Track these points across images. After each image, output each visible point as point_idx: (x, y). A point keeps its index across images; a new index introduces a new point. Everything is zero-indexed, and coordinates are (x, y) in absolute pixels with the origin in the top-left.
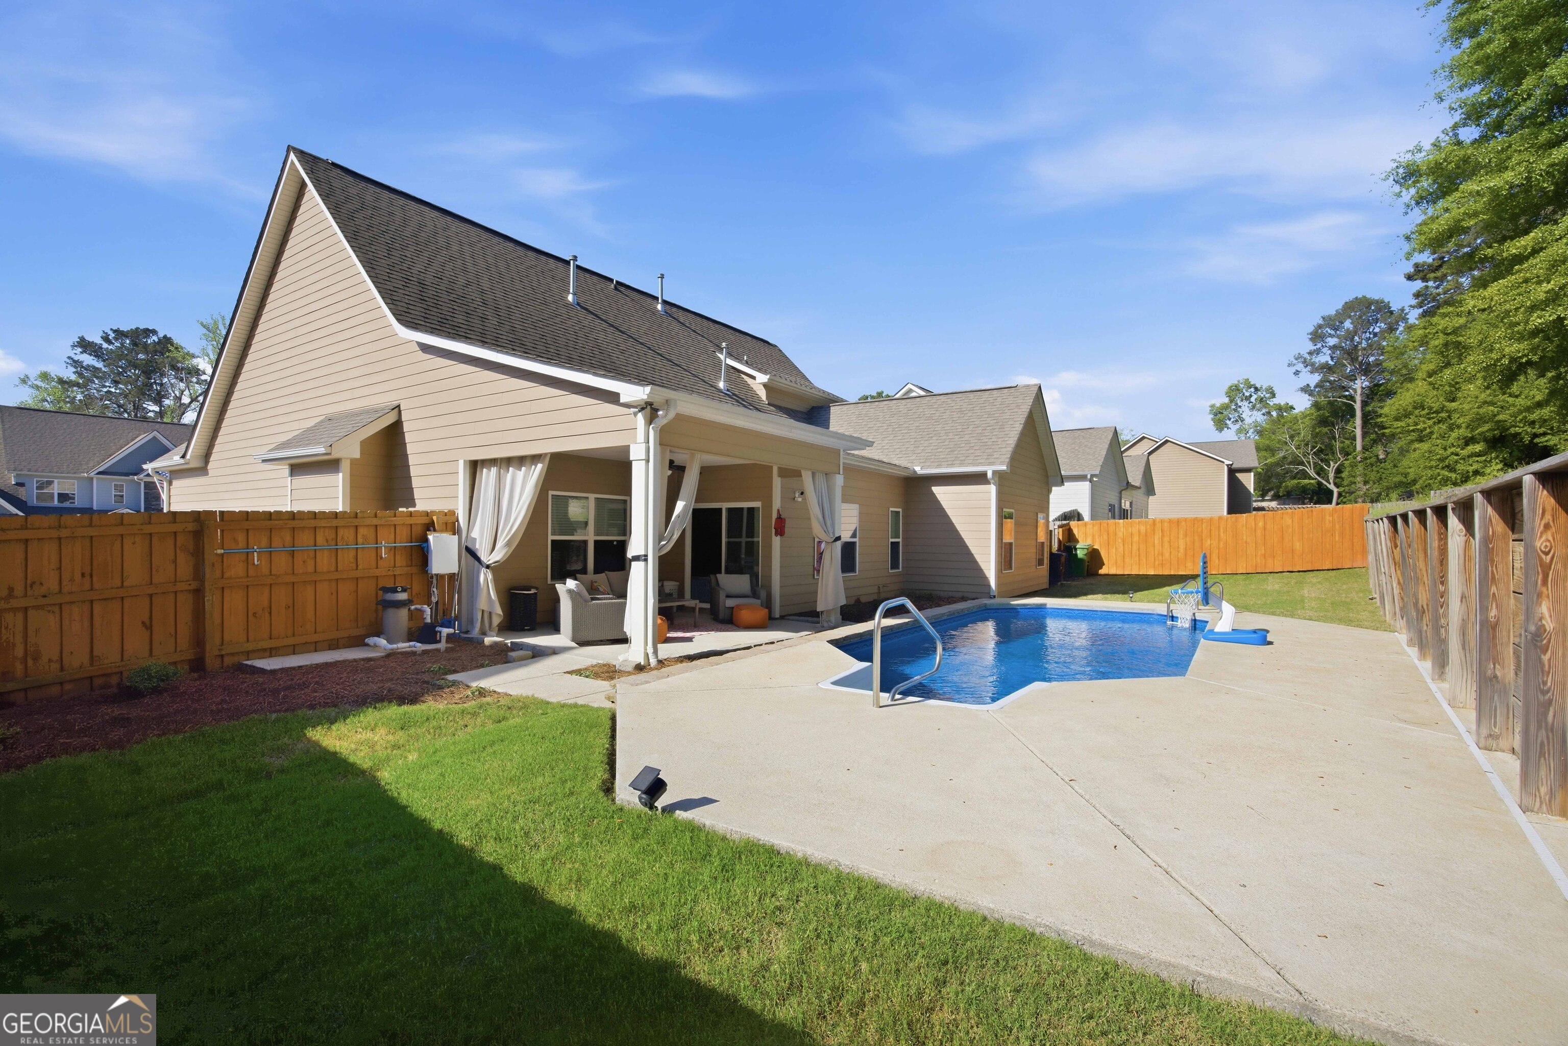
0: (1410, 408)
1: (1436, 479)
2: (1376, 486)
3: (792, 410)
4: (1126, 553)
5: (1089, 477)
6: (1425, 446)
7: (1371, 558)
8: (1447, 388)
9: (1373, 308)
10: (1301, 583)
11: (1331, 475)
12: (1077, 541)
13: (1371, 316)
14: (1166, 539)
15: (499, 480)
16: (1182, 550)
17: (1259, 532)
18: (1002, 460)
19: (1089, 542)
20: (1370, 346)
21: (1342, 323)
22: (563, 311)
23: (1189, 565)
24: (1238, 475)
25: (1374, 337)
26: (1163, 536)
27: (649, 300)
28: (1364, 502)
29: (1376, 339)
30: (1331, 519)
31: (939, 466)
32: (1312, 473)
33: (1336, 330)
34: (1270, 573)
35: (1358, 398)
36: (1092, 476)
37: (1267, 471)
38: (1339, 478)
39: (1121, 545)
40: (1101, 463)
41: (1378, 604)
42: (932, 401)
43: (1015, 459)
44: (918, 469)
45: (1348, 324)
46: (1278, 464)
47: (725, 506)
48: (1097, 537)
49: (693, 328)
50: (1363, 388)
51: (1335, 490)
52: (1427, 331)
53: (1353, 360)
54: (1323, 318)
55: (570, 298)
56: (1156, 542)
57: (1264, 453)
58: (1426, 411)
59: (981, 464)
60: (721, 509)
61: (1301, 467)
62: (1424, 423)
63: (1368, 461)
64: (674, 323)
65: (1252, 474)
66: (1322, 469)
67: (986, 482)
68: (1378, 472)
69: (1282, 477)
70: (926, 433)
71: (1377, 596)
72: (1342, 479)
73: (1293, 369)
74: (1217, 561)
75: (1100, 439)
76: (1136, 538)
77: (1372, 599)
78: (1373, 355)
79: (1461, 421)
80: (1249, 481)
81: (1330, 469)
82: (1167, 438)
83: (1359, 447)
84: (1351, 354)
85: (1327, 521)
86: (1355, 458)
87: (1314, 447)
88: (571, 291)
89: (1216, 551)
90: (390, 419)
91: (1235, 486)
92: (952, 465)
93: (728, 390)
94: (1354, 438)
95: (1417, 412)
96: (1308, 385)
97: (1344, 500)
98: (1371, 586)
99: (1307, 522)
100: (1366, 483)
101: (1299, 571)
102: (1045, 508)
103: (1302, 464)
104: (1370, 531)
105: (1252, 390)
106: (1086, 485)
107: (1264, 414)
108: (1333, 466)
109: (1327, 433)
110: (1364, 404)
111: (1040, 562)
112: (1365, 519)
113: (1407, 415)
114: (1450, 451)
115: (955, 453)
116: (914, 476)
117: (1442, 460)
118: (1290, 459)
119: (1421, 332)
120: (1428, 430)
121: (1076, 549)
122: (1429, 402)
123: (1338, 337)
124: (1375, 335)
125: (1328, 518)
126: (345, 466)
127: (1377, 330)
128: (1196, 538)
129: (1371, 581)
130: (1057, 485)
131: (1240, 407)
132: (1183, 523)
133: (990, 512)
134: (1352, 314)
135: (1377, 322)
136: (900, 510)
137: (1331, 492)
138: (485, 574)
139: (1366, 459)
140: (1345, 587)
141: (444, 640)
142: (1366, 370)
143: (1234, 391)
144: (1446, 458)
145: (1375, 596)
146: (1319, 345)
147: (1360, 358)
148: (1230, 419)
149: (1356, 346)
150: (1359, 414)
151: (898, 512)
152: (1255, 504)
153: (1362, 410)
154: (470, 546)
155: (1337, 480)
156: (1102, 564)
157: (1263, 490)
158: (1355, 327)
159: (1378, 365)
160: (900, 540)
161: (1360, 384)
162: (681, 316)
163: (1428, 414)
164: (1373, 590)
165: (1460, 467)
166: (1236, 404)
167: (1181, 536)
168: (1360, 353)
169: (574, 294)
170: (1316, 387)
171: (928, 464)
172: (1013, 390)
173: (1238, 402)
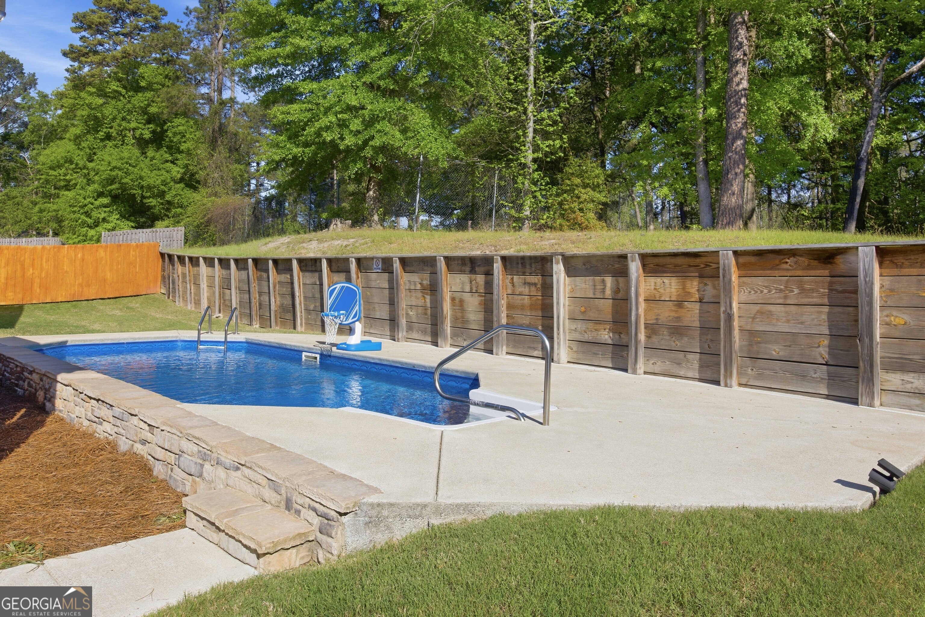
0: (62, 161)
1: (77, 222)
6: (70, 194)
8: (88, 150)
29: (10, 92)
30: (134, 253)
52: (77, 101)
58: (73, 166)
62: (71, 175)
79: (96, 178)
85: (131, 256)
95: (67, 165)
113: (59, 166)
114: (88, 200)
117: (82, 207)
119: (71, 101)
120: (73, 182)
122: (76, 159)
124: (9, 89)
125: (132, 252)
127: (11, 85)
144: (86, 205)
163: (75, 168)
165: (95, 214)
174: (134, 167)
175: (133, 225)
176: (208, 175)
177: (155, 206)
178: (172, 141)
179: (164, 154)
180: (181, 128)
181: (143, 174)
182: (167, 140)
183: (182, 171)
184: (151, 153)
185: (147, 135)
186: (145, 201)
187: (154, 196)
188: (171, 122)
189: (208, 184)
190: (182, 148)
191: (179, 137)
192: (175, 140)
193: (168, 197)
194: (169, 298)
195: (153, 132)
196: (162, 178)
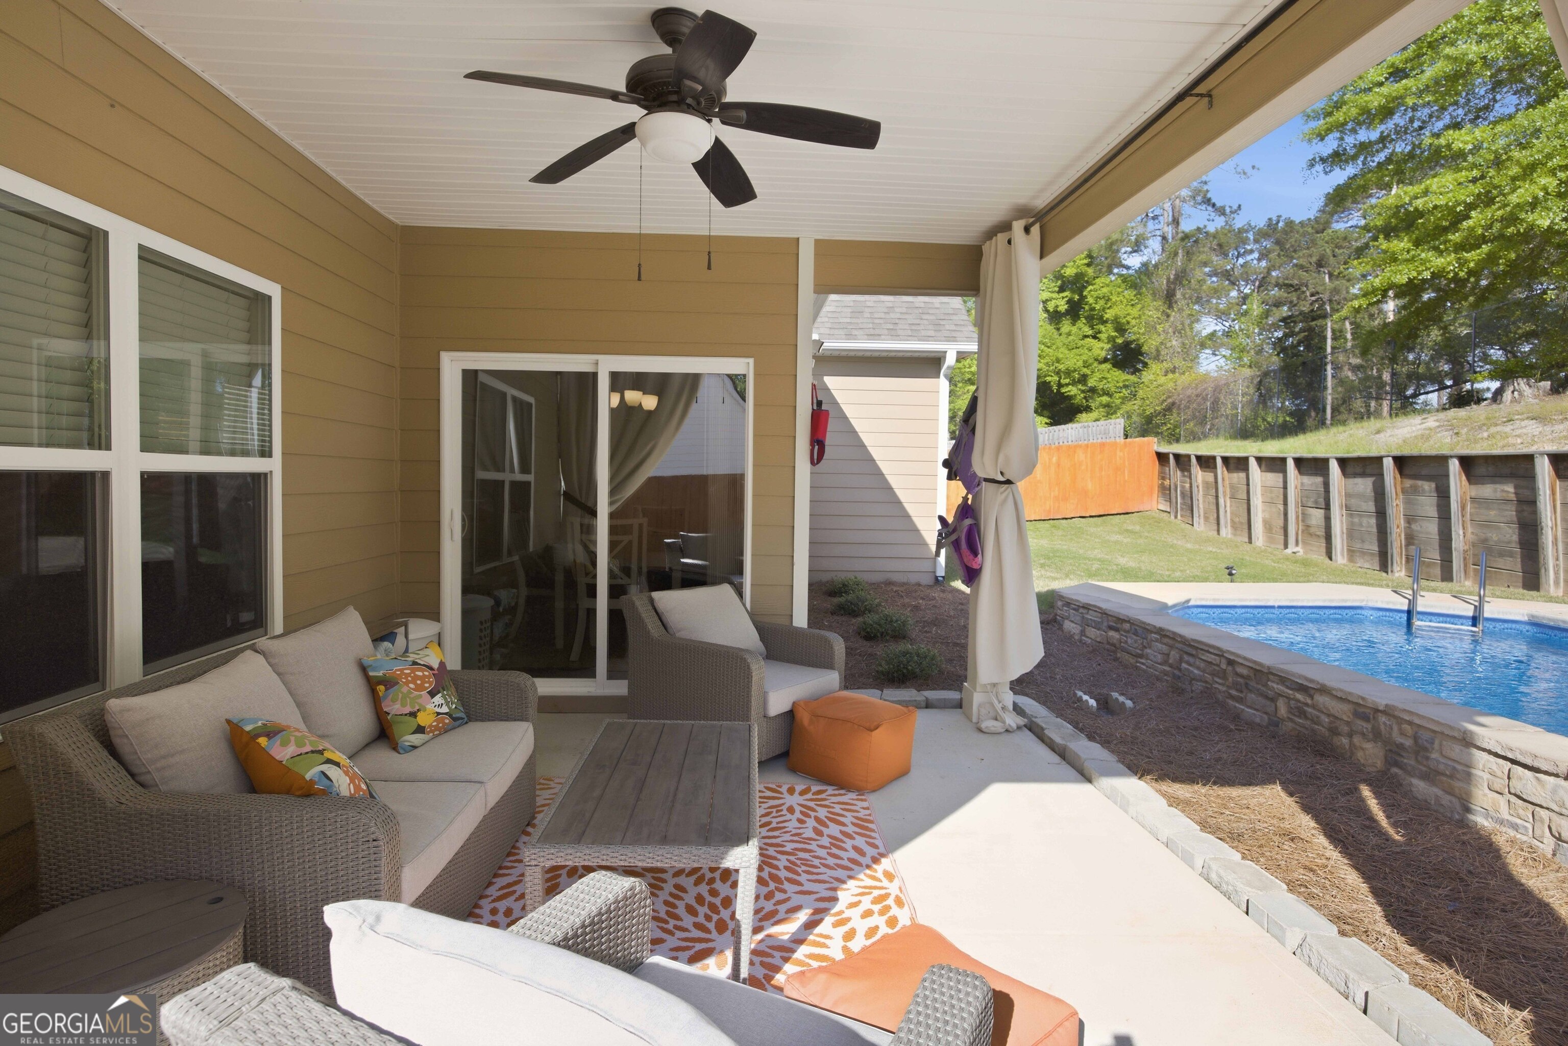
31: (850, 337)
44: (820, 341)
92: (876, 337)
171: (825, 331)
174: (1048, 347)
175: (1048, 421)
176: (1162, 343)
177: (1075, 395)
178: (1093, 309)
179: (1083, 327)
180: (1105, 290)
181: (1061, 356)
182: (1087, 307)
183: (1108, 346)
184: (1066, 326)
185: (1063, 307)
186: (1063, 390)
187: (1074, 383)
188: (1093, 285)
189: (1161, 358)
190: (1106, 316)
191: (1102, 302)
192: (1098, 307)
193: (1091, 383)
194: (1176, 517)
195: (1069, 302)
196: (1084, 358)
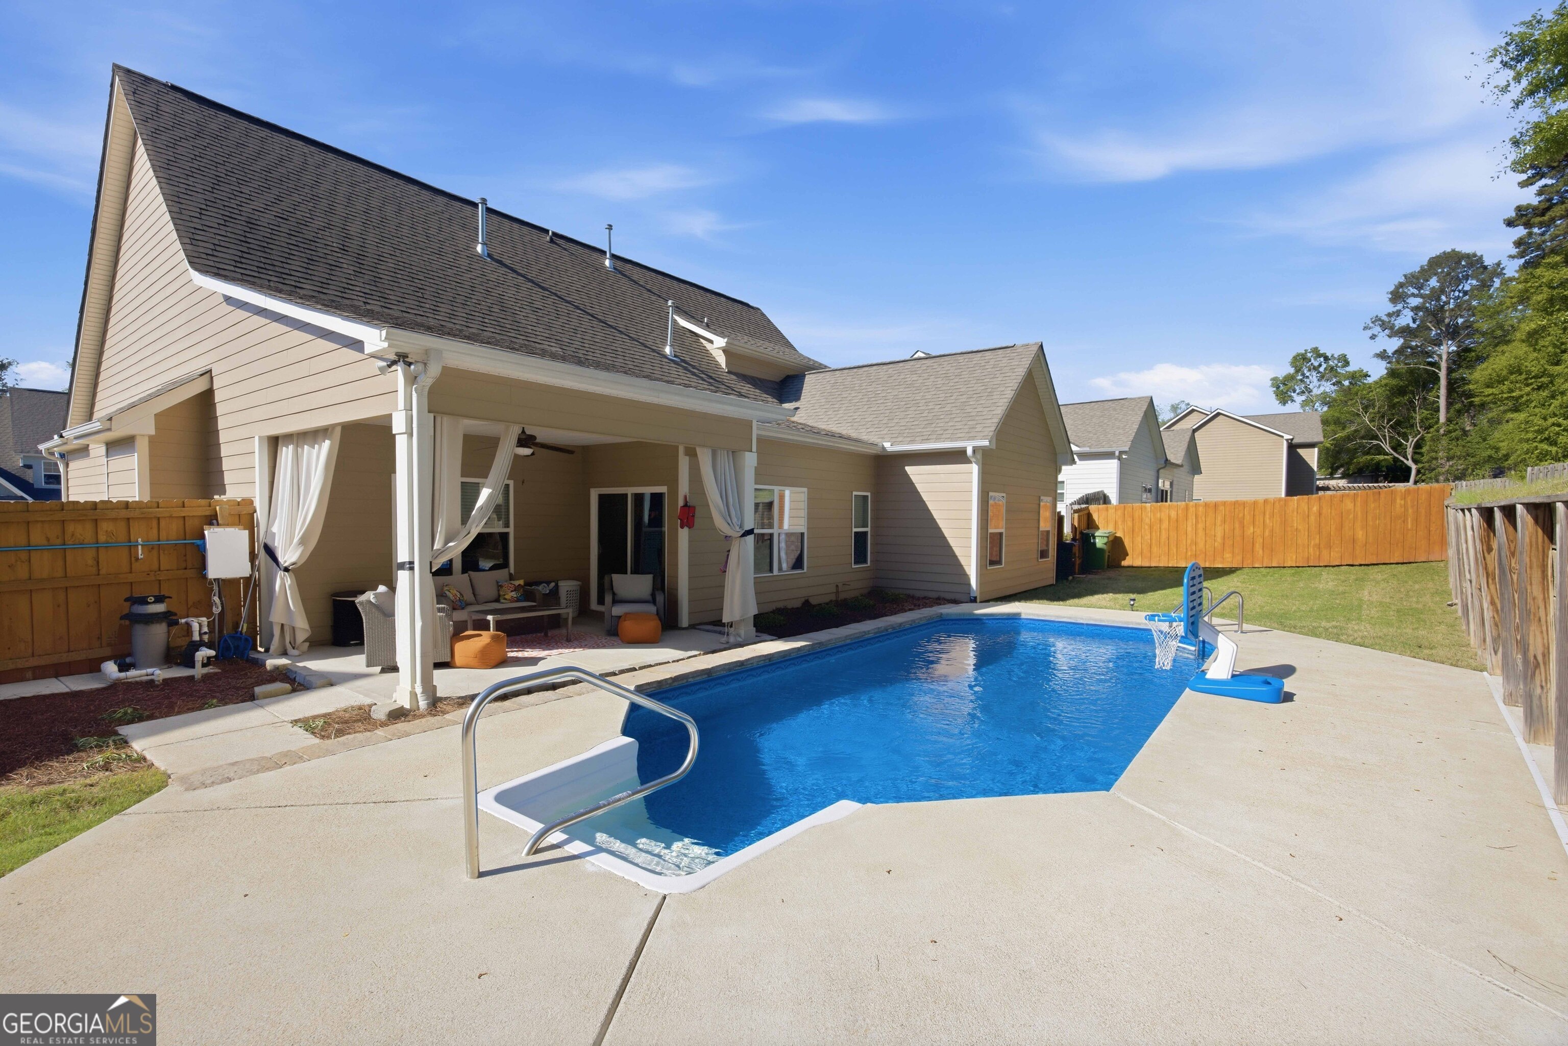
0: (1505, 373)
2: (1460, 462)
3: (760, 380)
4: (1154, 542)
5: (1117, 454)
6: (1520, 416)
7: (1451, 552)
9: (1463, 263)
10: (1363, 580)
11: (1410, 451)
12: (1097, 528)
13: (1461, 272)
14: (1201, 526)
15: (297, 459)
16: (1219, 539)
17: (1312, 518)
18: (986, 433)
19: (1111, 529)
20: (1458, 306)
21: (1428, 281)
22: (464, 262)
23: (1228, 555)
24: (1301, 451)
25: (1464, 296)
26: (1197, 522)
27: (595, 255)
28: (1447, 480)
29: (1467, 297)
30: (1403, 502)
31: (912, 442)
32: (1387, 448)
33: (1420, 288)
34: (1326, 566)
35: (1444, 365)
36: (1121, 453)
37: (1336, 446)
38: (1419, 453)
39: (1148, 533)
40: (1131, 438)
41: (1460, 613)
42: (917, 366)
43: (1003, 432)
44: (887, 445)
45: (1434, 282)
46: (1349, 438)
47: (631, 491)
48: (1120, 523)
49: (648, 287)
50: (1449, 353)
51: (1414, 467)
52: (1529, 285)
53: (1439, 322)
54: (1405, 276)
55: (479, 248)
56: (1189, 529)
57: (1332, 427)
58: (1524, 376)
59: (957, 439)
60: (626, 495)
61: (1375, 442)
62: (1521, 389)
63: (1453, 434)
64: (624, 280)
65: (1316, 450)
66: (1400, 444)
67: (967, 461)
68: (1464, 446)
69: (1353, 453)
70: (904, 403)
71: (1458, 601)
72: (1422, 454)
73: (1369, 333)
74: (1261, 552)
75: (1133, 410)
76: (1165, 525)
77: (1451, 605)
78: (1462, 316)
80: (1312, 457)
81: (1408, 444)
82: (1218, 411)
83: (1442, 417)
84: (1436, 315)
85: (1398, 506)
86: (1438, 431)
87: (1389, 421)
88: (480, 240)
89: (1259, 541)
90: (200, 387)
91: (1296, 465)
92: (927, 440)
93: (675, 356)
94: (1437, 410)
95: (1512, 377)
96: (1385, 351)
97: (1423, 478)
98: (1451, 586)
99: (1373, 505)
100: (1449, 459)
101: (1361, 565)
102: (1053, 490)
103: (1376, 437)
104: (1451, 519)
105: (1322, 359)
106: (1112, 465)
107: (1334, 384)
108: (1412, 441)
109: (1405, 404)
110: (1450, 371)
111: (1044, 554)
112: (1446, 503)
113: (1501, 381)
115: (933, 426)
116: (884, 454)
117: (1540, 431)
118: (1363, 432)
119: (1521, 286)
120: (1525, 398)
121: (1094, 538)
122: (1528, 365)
123: (1421, 296)
124: (1465, 293)
125: (1399, 501)
126: (143, 445)
127: (1467, 288)
128: (1237, 525)
129: (1451, 580)
130: (1066, 464)
131: (1308, 377)
132: (1222, 508)
133: (971, 496)
134: (1440, 270)
135: (1467, 280)
136: (868, 494)
137: (1409, 469)
138: (282, 579)
139: (1450, 432)
140: (1417, 586)
141: (198, 665)
142: (1453, 333)
143: (1300, 361)
144: (1546, 429)
145: (1455, 601)
146: (1399, 307)
147: (1447, 321)
148: (1294, 391)
149: (1443, 307)
150: (1443, 382)
151: (867, 496)
152: (1320, 483)
153: (1447, 378)
154: (269, 543)
155: (1417, 456)
156: (1125, 554)
157: (1332, 468)
158: (1442, 284)
159: (1468, 327)
160: (868, 529)
161: (1448, 348)
162: (636, 274)
164: (1453, 593)
166: (1303, 374)
167: (1219, 522)
168: (1447, 314)
169: (484, 244)
170: (1395, 352)
171: (900, 439)
172: (1008, 350)
173: (1305, 372)
